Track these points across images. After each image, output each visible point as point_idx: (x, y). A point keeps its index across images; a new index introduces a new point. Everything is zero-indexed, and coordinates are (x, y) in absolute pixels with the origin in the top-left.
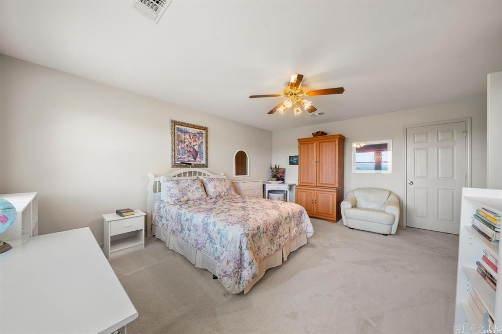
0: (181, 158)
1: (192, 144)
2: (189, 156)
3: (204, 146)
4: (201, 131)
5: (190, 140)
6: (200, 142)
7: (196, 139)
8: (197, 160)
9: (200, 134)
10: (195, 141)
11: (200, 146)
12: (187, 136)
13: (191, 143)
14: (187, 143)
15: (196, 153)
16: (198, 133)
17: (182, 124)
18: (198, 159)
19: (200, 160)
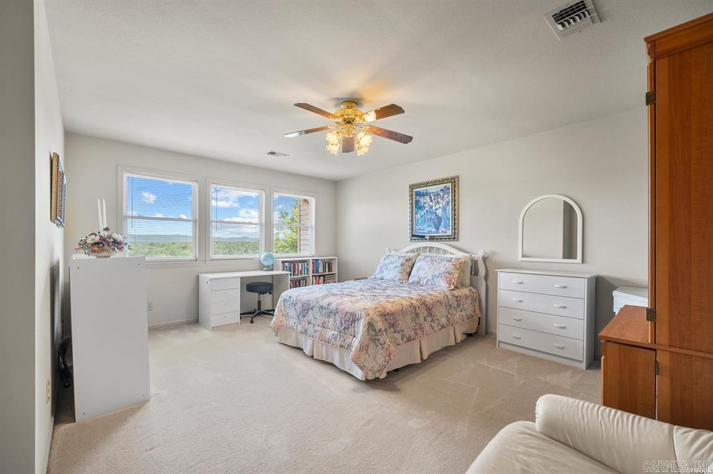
0: (420, 229)
1: (434, 208)
2: (430, 226)
3: (450, 208)
4: (445, 185)
5: (431, 204)
6: (444, 203)
7: (439, 200)
8: (440, 230)
9: (444, 190)
10: (438, 203)
11: (444, 209)
12: (428, 198)
13: (431, 207)
14: (427, 208)
15: (440, 219)
16: (442, 190)
17: (420, 185)
18: (442, 229)
19: (444, 230)
